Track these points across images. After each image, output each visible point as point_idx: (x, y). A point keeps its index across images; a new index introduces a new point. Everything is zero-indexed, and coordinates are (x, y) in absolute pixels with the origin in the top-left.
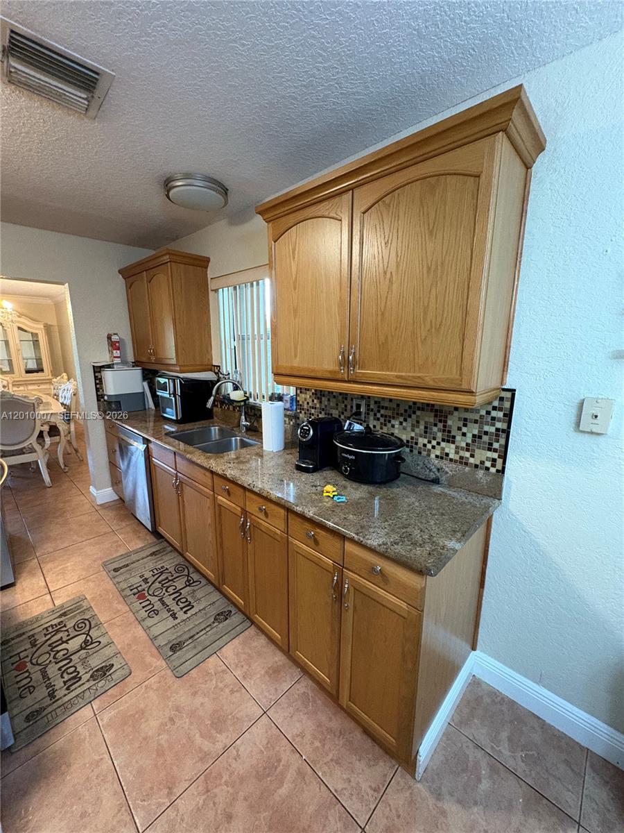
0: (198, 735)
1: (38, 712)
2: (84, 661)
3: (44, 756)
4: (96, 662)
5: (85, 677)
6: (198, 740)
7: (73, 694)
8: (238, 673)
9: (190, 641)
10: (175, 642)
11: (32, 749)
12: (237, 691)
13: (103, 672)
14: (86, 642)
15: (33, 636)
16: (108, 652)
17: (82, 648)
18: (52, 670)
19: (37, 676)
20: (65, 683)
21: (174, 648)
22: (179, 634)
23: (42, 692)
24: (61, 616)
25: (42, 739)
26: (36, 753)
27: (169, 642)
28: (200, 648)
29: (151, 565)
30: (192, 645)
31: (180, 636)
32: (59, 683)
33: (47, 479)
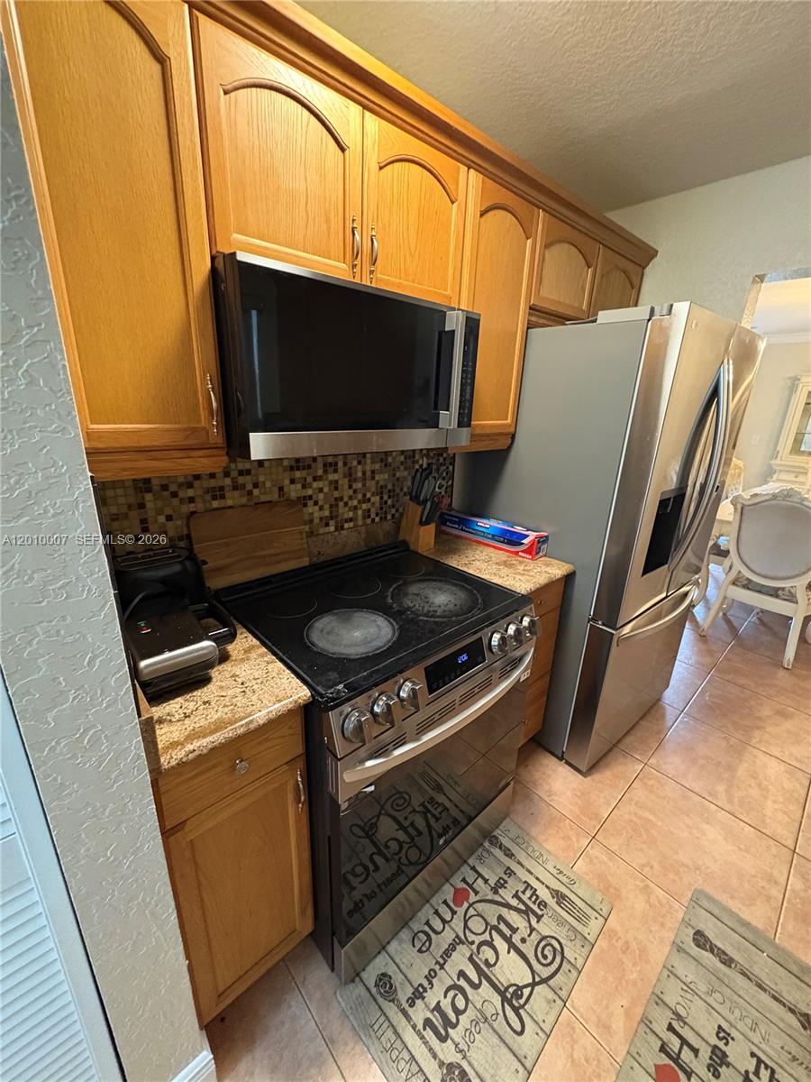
1: (390, 991)
2: (480, 1020)
4: (479, 1053)
7: (416, 1046)
14: (518, 992)
16: (505, 1072)
17: (504, 994)
18: (458, 960)
19: (447, 938)
20: (436, 1008)
23: (421, 971)
24: (556, 894)
32: (436, 993)
33: (790, 652)
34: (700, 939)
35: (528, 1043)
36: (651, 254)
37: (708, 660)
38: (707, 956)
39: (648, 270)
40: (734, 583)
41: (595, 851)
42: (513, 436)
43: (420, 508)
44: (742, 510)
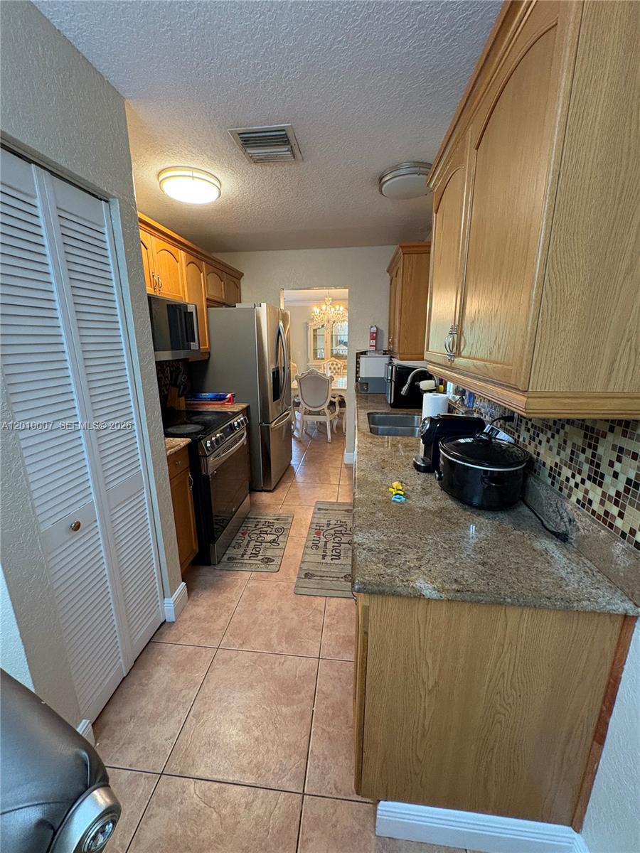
0: (276, 631)
1: (234, 559)
2: (266, 549)
3: (222, 580)
4: (269, 554)
5: (260, 558)
6: (273, 635)
7: (250, 562)
8: (327, 620)
9: (319, 578)
10: (310, 572)
11: (220, 573)
12: (316, 630)
13: (268, 561)
14: (274, 540)
15: (259, 522)
16: (278, 552)
17: (270, 542)
18: (252, 544)
19: (245, 542)
20: (252, 553)
21: (308, 575)
22: (317, 569)
23: (241, 551)
24: (275, 519)
25: (227, 572)
26: (220, 576)
27: (308, 570)
28: (320, 587)
29: (339, 517)
30: (317, 581)
31: (316, 571)
32: (249, 552)
33: (329, 437)
34: (319, 509)
35: (282, 545)
36: (242, 275)
37: (303, 448)
38: (322, 511)
39: (241, 281)
40: (305, 414)
41: (284, 507)
42: (209, 353)
43: (178, 390)
44: (300, 381)
